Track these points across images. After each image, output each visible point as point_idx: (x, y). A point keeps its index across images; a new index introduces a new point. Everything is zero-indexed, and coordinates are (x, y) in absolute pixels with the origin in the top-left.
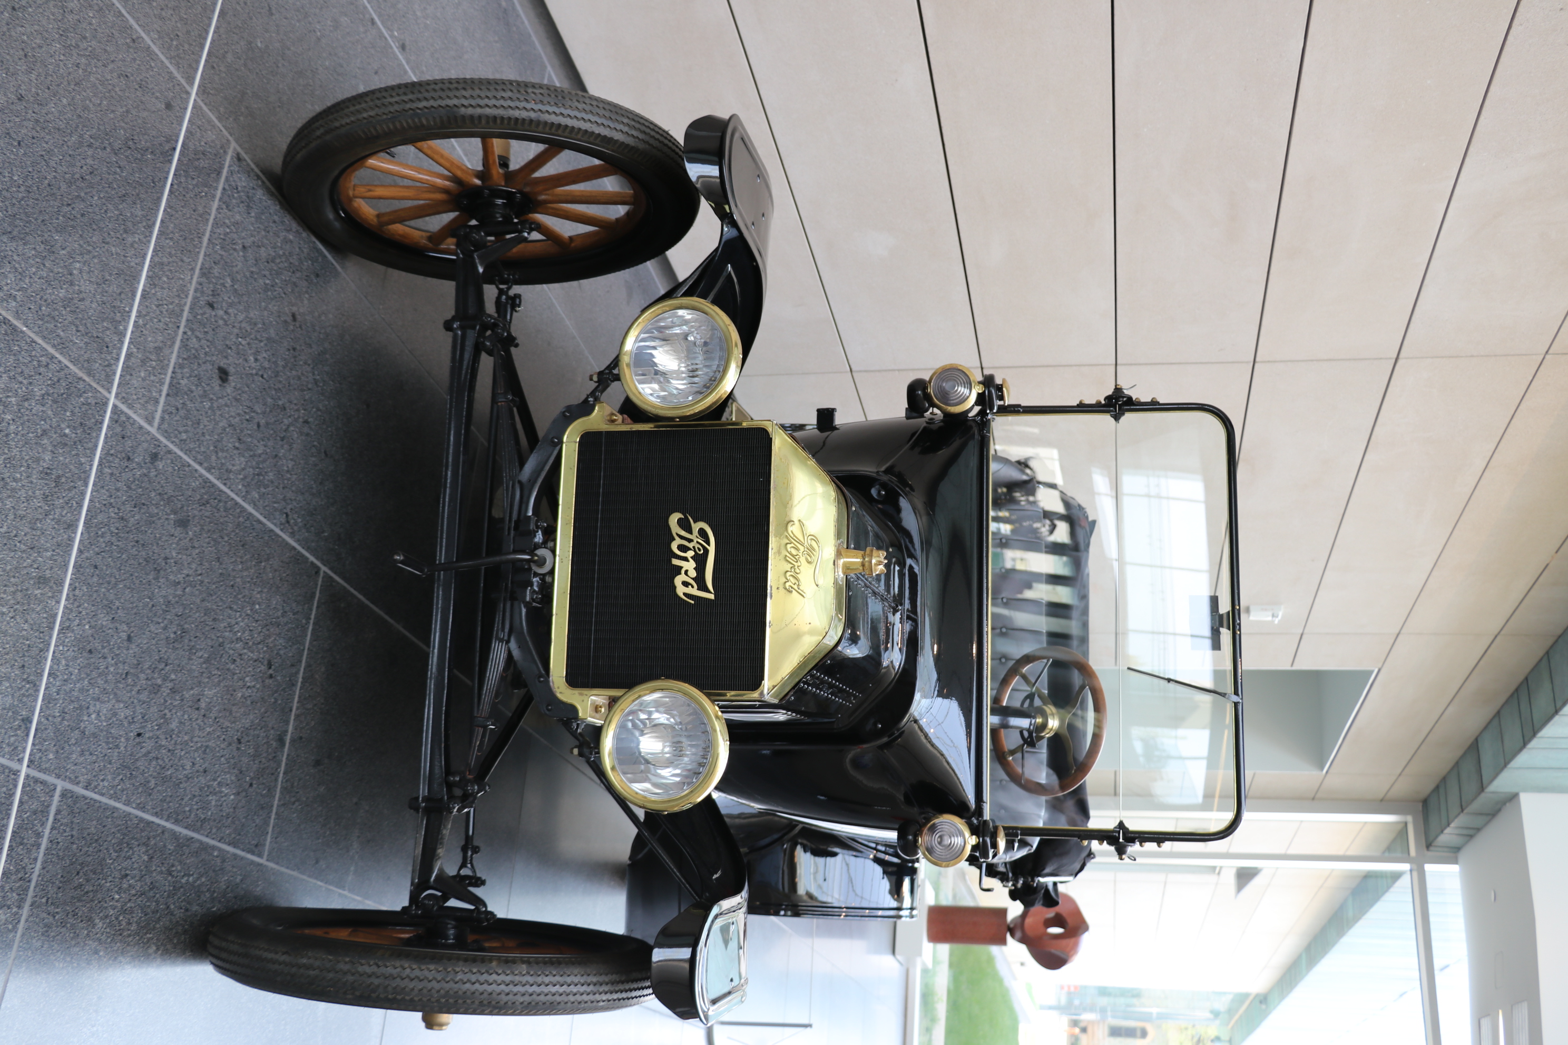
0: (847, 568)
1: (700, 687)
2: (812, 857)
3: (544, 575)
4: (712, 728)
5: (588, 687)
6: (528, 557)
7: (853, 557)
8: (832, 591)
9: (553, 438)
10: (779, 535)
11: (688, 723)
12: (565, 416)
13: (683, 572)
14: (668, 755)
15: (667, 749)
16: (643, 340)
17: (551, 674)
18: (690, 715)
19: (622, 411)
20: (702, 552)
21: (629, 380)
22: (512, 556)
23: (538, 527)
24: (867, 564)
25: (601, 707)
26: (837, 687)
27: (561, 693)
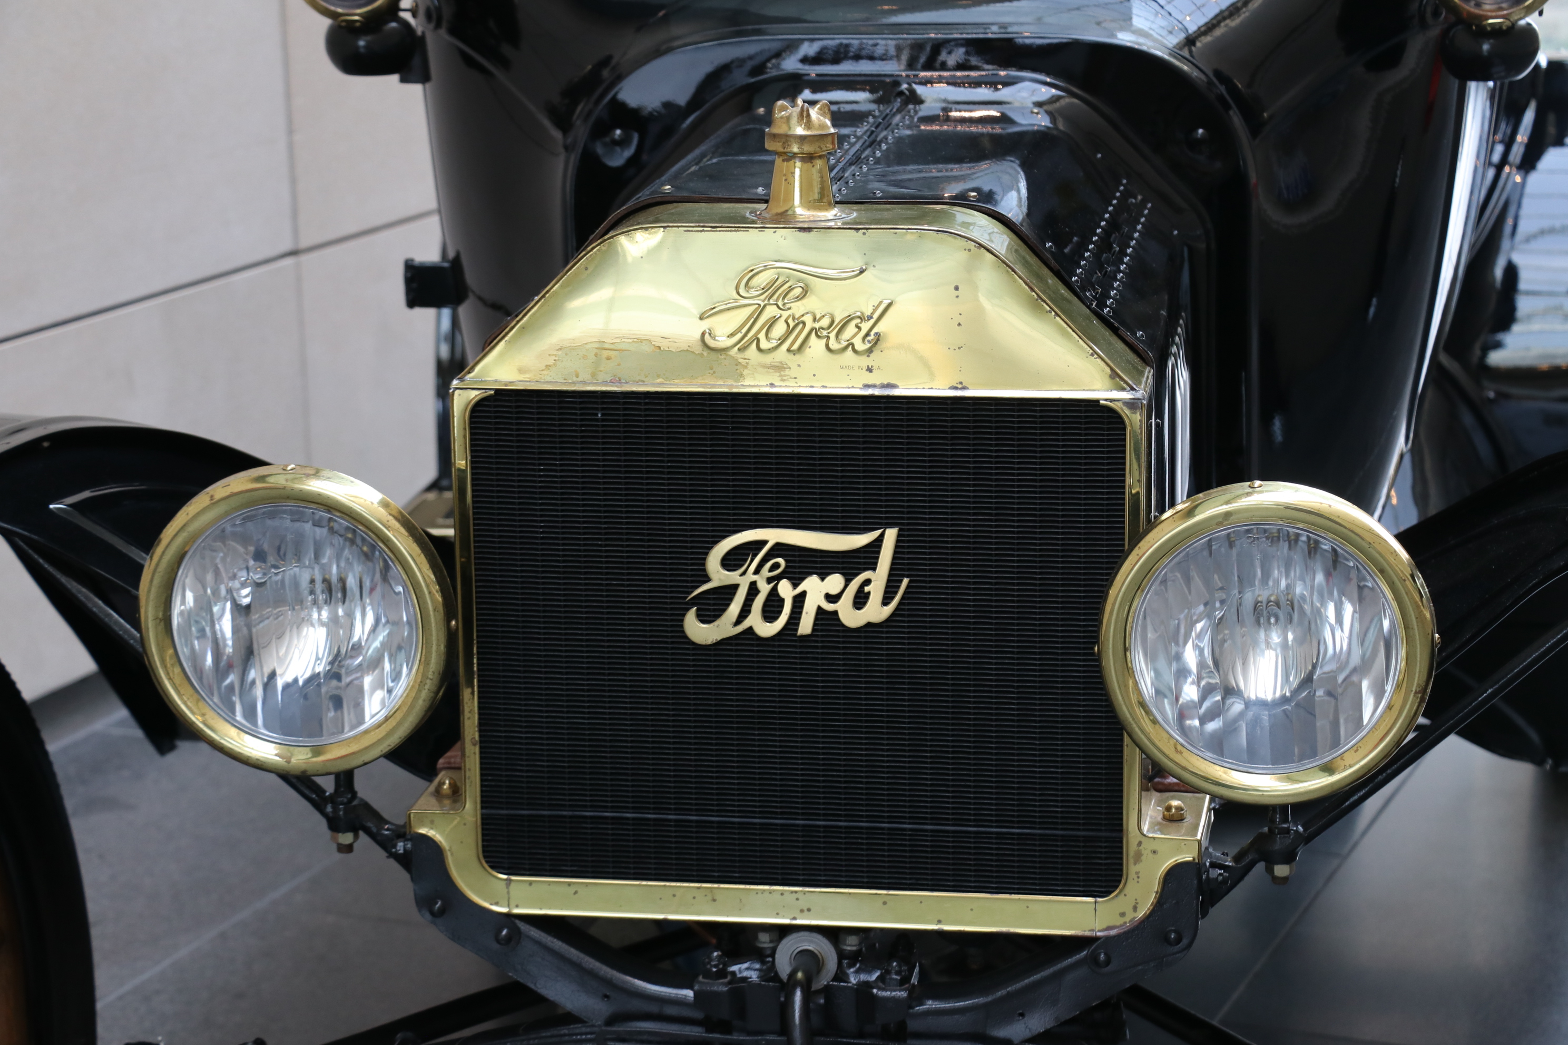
0: (822, 201)
1: (1118, 557)
2: (1516, 328)
3: (841, 955)
4: (1220, 524)
5: (1121, 841)
6: (798, 996)
7: (791, 184)
8: (877, 235)
9: (498, 941)
10: (738, 370)
11: (1207, 582)
12: (442, 912)
13: (829, 607)
14: (1290, 636)
15: (1275, 638)
16: (250, 713)
17: (1087, 934)
18: (1188, 579)
19: (427, 771)
20: (781, 561)
21: (354, 748)
22: (797, 1034)
23: (722, 974)
24: (807, 148)
25: (1169, 808)
26: (1107, 232)
27: (1135, 909)
